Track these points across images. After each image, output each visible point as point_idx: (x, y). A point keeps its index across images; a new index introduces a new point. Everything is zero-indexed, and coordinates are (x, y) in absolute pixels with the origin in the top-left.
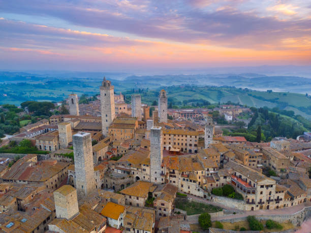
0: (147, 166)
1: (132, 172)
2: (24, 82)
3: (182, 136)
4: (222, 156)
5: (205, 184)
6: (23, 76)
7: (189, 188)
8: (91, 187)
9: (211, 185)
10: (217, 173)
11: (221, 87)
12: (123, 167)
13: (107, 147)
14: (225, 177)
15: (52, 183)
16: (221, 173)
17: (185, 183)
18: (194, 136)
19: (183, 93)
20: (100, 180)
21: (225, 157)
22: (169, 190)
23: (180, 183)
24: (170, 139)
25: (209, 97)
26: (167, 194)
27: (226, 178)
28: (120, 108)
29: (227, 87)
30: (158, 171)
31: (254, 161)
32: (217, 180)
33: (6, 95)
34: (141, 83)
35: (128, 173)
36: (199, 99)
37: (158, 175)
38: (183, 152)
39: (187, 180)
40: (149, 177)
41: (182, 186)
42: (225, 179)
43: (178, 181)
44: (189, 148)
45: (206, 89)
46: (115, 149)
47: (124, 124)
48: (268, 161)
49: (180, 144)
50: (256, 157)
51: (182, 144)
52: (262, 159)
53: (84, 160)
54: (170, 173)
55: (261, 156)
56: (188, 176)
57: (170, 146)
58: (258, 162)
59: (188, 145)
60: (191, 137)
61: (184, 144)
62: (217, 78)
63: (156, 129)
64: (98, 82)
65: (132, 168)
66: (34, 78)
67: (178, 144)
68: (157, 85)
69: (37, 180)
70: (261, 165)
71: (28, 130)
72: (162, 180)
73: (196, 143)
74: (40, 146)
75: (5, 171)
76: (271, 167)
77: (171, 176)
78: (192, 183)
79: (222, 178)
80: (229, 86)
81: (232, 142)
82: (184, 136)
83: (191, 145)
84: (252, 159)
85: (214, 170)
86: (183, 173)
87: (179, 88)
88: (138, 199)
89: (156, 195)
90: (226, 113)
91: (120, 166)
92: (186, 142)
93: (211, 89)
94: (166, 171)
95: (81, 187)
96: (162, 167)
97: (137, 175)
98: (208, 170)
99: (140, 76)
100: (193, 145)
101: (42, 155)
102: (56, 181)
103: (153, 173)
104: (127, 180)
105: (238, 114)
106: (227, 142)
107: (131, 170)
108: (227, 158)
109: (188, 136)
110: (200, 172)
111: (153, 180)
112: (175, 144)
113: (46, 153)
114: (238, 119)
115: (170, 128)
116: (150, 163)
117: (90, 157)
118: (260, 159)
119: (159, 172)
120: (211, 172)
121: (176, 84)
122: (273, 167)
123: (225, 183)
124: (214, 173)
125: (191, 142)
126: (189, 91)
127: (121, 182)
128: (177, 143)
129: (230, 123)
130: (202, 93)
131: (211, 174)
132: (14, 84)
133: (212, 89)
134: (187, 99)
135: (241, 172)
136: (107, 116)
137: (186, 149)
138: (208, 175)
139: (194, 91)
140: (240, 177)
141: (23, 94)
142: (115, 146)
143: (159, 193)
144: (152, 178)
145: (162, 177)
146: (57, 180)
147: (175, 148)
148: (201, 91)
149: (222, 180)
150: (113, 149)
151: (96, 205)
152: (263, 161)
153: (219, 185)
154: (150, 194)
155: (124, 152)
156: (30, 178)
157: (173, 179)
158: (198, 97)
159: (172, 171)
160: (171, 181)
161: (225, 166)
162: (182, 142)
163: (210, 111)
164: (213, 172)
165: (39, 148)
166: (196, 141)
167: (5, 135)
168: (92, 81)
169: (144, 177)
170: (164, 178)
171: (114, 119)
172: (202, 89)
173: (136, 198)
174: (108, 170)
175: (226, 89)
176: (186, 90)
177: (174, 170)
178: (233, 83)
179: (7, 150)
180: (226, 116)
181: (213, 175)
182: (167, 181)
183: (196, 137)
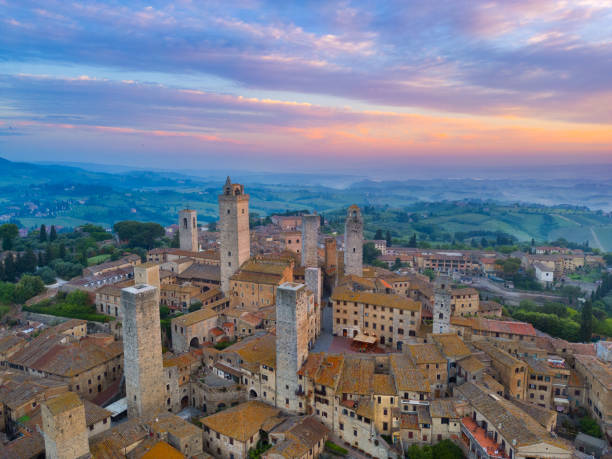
0: (271, 370)
1: (244, 377)
2: (170, 189)
3: (383, 309)
4: (454, 365)
5: (397, 429)
6: (173, 178)
7: (355, 433)
8: (153, 400)
9: (411, 435)
10: (428, 408)
11: (554, 207)
12: (228, 365)
13: (215, 319)
14: (445, 421)
15: (90, 382)
16: (438, 409)
17: (347, 421)
18: (409, 313)
19: (461, 217)
20: (177, 388)
21: (460, 368)
22: (304, 434)
23: (336, 418)
24: (356, 313)
25: (521, 228)
26: (296, 440)
27: (448, 423)
28: (290, 242)
29: (570, 207)
30: (291, 384)
31: (545, 388)
32: (426, 426)
33: (135, 211)
34: (377, 194)
35: (237, 380)
36: (494, 230)
37: (291, 394)
38: (383, 347)
39: (352, 415)
40: (273, 395)
41: (342, 426)
42: (445, 425)
43: (332, 413)
44: (396, 338)
45: (516, 209)
46: (229, 325)
47: (260, 273)
48: (584, 392)
49: (378, 327)
50: (548, 378)
51: (383, 328)
52: (569, 386)
53: (139, 342)
54: (316, 391)
55: (566, 376)
56: (355, 405)
57: (357, 328)
58: (557, 393)
59: (395, 330)
60: (401, 313)
61: (387, 328)
62: (550, 188)
63: (290, 288)
64: (296, 192)
65: (243, 370)
66: (188, 183)
67: (375, 326)
68: (409, 199)
69: (60, 373)
70: (566, 401)
71: (96, 274)
72: (301, 405)
73: (414, 328)
74: (102, 305)
75: (17, 348)
76: (592, 408)
77: (317, 399)
78: (362, 423)
79: (437, 422)
80: (575, 204)
81: (498, 335)
82: (387, 310)
83: (401, 331)
84: (537, 383)
85: (421, 398)
86: (345, 395)
87: (455, 205)
88: (232, 443)
89: (275, 440)
90: (538, 265)
91: (224, 363)
92: (390, 323)
93: (525, 210)
94: (307, 387)
95: (133, 397)
96: (301, 378)
97: (252, 388)
98: (406, 396)
99: (379, 181)
100: (406, 332)
101: (97, 323)
102: (99, 378)
103: (281, 387)
104: (232, 394)
105: (572, 268)
106: (485, 332)
107: (241, 374)
108: (463, 373)
109: (396, 311)
110: (385, 399)
111: (281, 405)
112: (367, 324)
113: (104, 320)
114: (568, 279)
115: (364, 290)
116: (275, 364)
117: (153, 337)
118: (562, 385)
119: (294, 386)
120: (412, 402)
121: (451, 198)
122: (596, 409)
123: (445, 435)
124: (421, 407)
125: (401, 325)
126: (476, 213)
127: (219, 397)
128: (371, 325)
129: (548, 288)
130: (504, 217)
131: (415, 407)
132: (154, 193)
133: (530, 210)
134: (468, 229)
135: (486, 413)
136: (230, 254)
137: (391, 340)
138: (406, 408)
139: (488, 214)
140: (484, 425)
141: (164, 210)
142: (230, 319)
143: (280, 436)
144: (279, 398)
145: (299, 399)
146: (102, 375)
147: (367, 335)
148: (504, 214)
149: (437, 428)
150: (227, 324)
151: (136, 444)
152: (571, 390)
153: (429, 439)
154: (264, 434)
155: (247, 332)
156: (51, 367)
157: (322, 407)
158: (494, 226)
159: (320, 388)
160: (318, 412)
161: (456, 392)
162: (383, 322)
163: (502, 257)
164: (417, 403)
165: (99, 308)
166: (412, 323)
167: (57, 279)
168: (287, 189)
169: (265, 394)
170: (303, 402)
171: (245, 263)
172: (505, 209)
173: (228, 440)
174: (200, 368)
175: (563, 211)
176: (469, 211)
177: (323, 387)
178: (587, 199)
179: (46, 308)
180: (538, 271)
181: (418, 411)
182: (309, 409)
183: (413, 314)
